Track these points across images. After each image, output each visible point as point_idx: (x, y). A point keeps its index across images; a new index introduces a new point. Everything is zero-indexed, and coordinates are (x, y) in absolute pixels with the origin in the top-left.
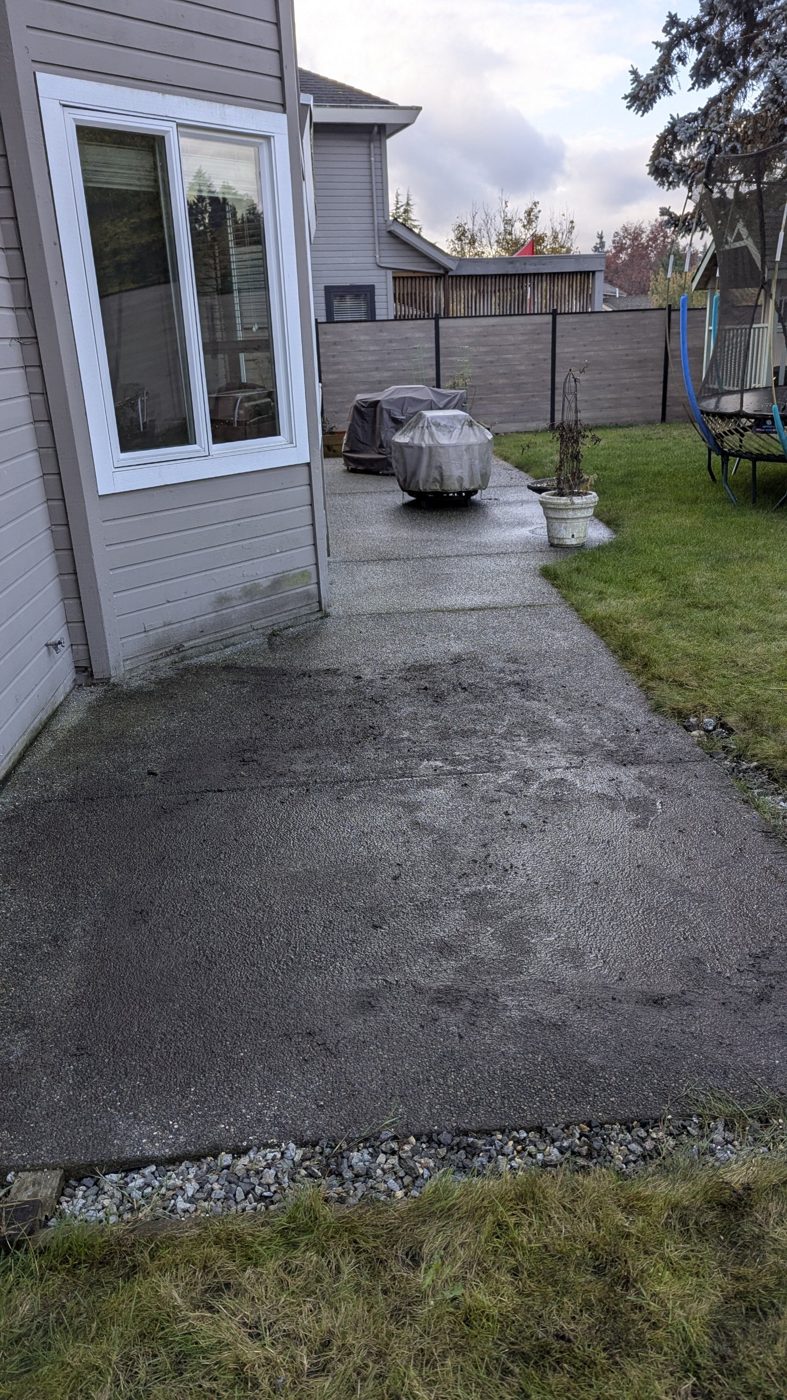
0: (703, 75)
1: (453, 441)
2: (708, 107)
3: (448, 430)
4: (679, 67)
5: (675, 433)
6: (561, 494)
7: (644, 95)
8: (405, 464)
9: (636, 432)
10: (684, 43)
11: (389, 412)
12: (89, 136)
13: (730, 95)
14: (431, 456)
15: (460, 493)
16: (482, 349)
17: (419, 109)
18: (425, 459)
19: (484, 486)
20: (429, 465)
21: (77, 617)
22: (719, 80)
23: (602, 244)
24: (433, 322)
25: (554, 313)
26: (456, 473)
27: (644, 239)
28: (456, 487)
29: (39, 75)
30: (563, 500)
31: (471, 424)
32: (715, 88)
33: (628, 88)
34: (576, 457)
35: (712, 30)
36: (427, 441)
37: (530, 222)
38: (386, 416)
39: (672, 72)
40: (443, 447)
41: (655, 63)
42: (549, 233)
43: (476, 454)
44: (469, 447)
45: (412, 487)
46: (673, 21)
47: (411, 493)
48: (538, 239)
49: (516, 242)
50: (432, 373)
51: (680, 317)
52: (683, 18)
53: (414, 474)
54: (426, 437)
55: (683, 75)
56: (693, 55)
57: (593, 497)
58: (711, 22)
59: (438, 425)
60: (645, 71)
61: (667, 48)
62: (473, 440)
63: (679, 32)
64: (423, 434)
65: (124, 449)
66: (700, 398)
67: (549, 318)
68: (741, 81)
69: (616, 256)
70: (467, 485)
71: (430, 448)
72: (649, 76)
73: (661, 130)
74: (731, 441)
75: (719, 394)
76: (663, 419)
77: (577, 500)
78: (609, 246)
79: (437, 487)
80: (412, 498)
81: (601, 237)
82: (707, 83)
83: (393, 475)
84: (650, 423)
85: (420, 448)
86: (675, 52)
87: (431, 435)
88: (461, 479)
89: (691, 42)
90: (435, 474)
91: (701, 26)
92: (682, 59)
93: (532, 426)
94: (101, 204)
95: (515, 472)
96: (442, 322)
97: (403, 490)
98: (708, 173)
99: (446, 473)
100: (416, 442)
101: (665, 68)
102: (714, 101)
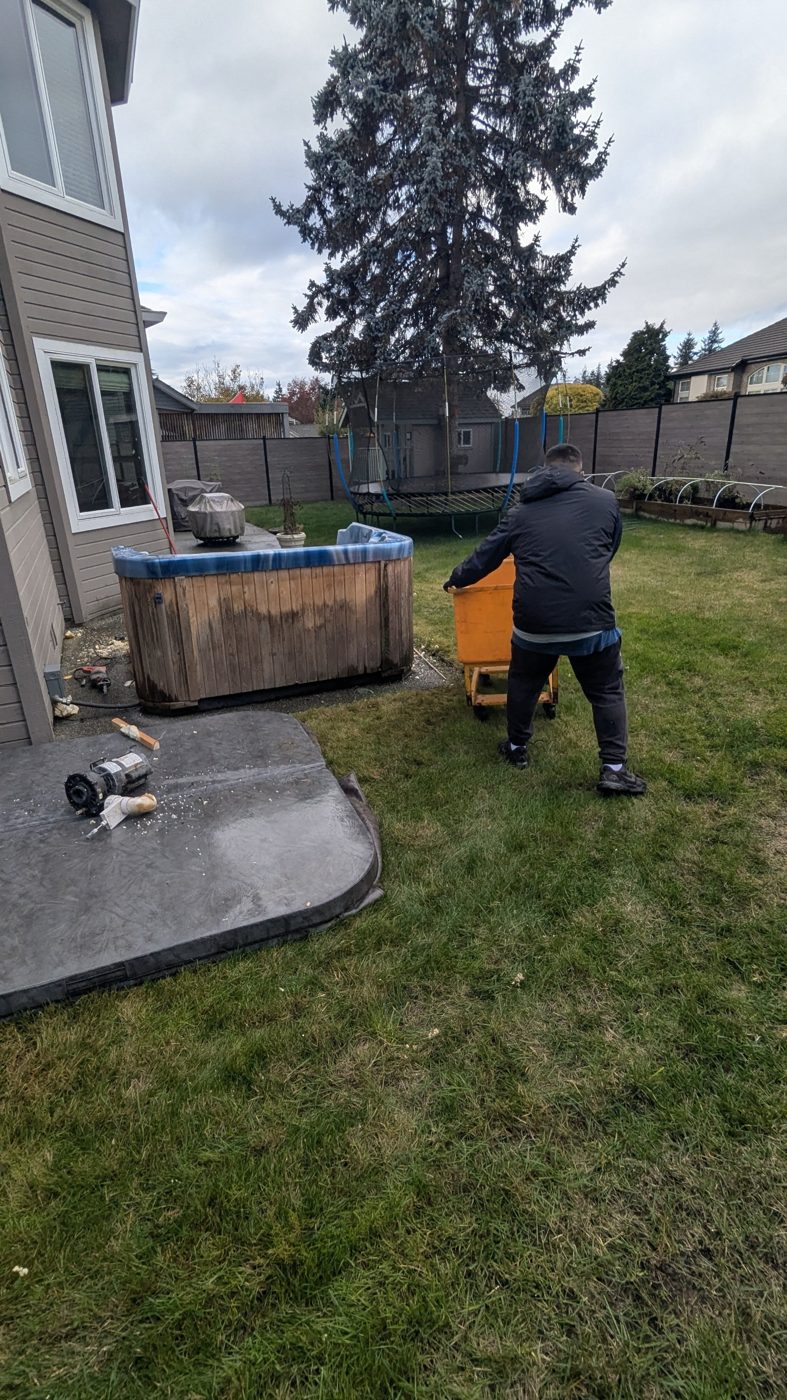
0: (332, 313)
1: (224, 509)
2: (336, 331)
3: (220, 502)
4: (318, 308)
5: (340, 506)
6: (287, 534)
7: (302, 320)
8: (197, 523)
9: (318, 505)
10: (320, 296)
11: (177, 495)
12: (57, 365)
13: (347, 326)
14: (212, 517)
15: (228, 538)
16: (224, 459)
17: (165, 313)
18: (209, 520)
19: (242, 534)
20: (211, 523)
21: (65, 593)
22: (341, 317)
23: (280, 390)
24: (192, 443)
25: (264, 438)
26: (228, 527)
27: (307, 388)
28: (228, 534)
29: (34, 338)
30: (289, 536)
31: (232, 501)
32: (339, 321)
33: (293, 317)
34: (292, 514)
35: (334, 291)
36: (209, 510)
37: (235, 377)
38: (176, 497)
39: (315, 311)
40: (218, 512)
41: (306, 305)
42: (248, 385)
43: (237, 516)
44: (233, 513)
45: (203, 535)
46: (312, 284)
47: (201, 539)
48: (241, 388)
49: (227, 390)
50: (195, 473)
51: (335, 442)
52: (318, 283)
53: (203, 528)
54: (208, 508)
55: (321, 313)
56: (326, 303)
57: (303, 535)
58: (333, 286)
59: (214, 501)
60: (301, 309)
61: (312, 298)
62: (234, 509)
63: (316, 290)
64: (206, 507)
65: (81, 511)
66: (349, 486)
67: (262, 441)
68: (352, 318)
69: (291, 398)
70: (233, 533)
71: (211, 513)
72: (303, 312)
73: (313, 341)
74: (368, 508)
75: (359, 484)
76: (332, 498)
77: (295, 536)
78: (285, 391)
79: (217, 535)
80: (202, 542)
81: (279, 385)
82: (334, 318)
83: (190, 531)
84: (326, 500)
85: (205, 513)
86: (316, 300)
87: (211, 506)
88: (230, 530)
89: (324, 296)
90: (215, 528)
91: (328, 288)
92: (320, 304)
93: (258, 503)
94: (62, 392)
95: (255, 528)
96: (197, 443)
97: (197, 538)
98: (339, 368)
99: (222, 527)
100: (202, 510)
101: (311, 309)
102: (339, 328)
